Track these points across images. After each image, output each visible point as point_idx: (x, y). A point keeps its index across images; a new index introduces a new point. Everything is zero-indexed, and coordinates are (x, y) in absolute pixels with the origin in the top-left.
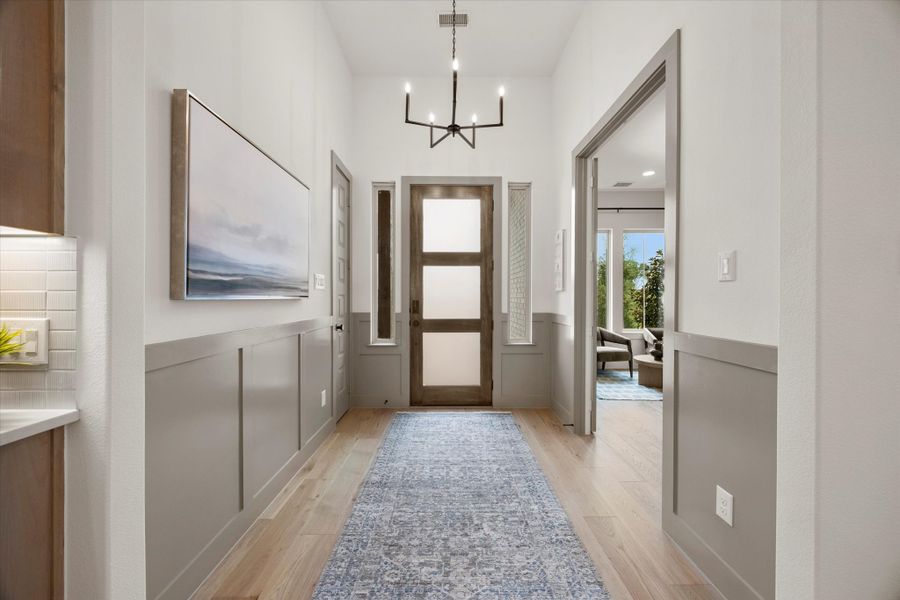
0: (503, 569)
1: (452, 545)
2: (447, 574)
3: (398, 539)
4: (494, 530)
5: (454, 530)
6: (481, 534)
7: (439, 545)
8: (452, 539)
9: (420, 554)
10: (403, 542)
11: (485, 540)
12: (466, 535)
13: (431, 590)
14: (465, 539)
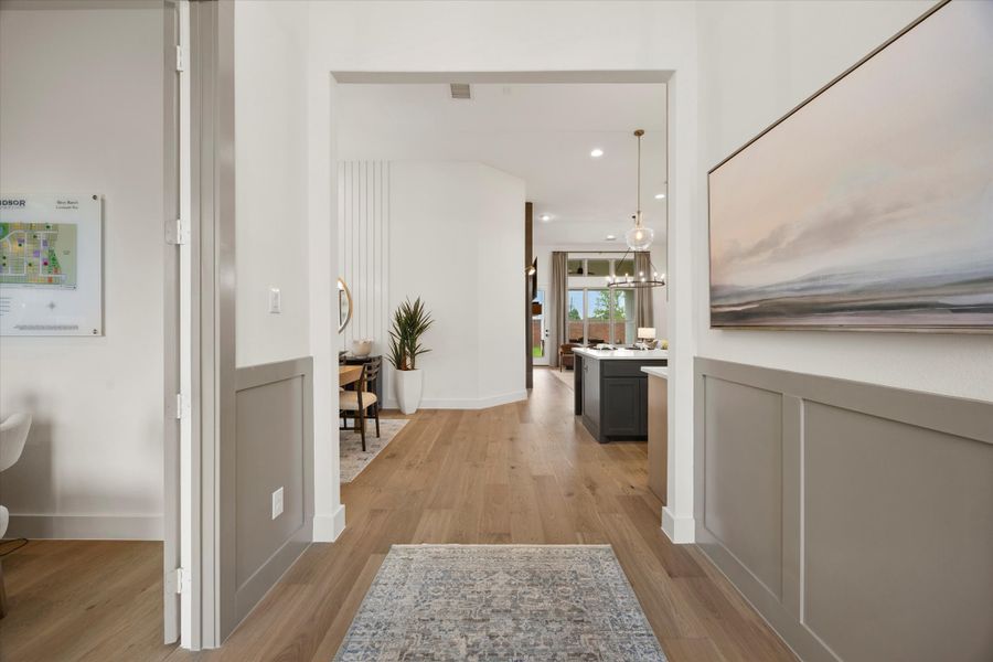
0: (459, 596)
1: (510, 623)
2: (514, 593)
3: (576, 630)
4: (453, 644)
5: (506, 645)
6: (473, 638)
7: (525, 623)
8: (509, 631)
9: (545, 612)
10: (570, 627)
11: (469, 630)
12: (491, 637)
13: (527, 580)
14: (492, 631)
